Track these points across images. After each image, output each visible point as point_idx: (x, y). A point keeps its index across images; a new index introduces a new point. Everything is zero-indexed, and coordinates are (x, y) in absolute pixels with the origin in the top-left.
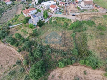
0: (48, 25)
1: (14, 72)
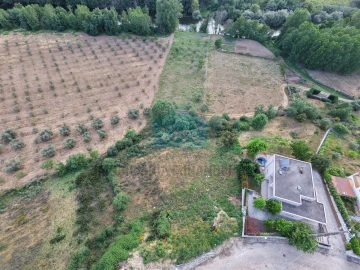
0: (225, 188)
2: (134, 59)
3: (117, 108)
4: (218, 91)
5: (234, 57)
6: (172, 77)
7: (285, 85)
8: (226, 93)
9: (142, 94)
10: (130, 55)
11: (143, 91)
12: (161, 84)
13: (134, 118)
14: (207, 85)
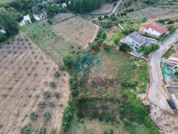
0: (125, 58)
1: (72, 47)
2: (15, 56)
3: (43, 80)
4: (74, 39)
5: (62, 23)
6: (49, 48)
7: (90, 22)
8: (78, 37)
9: (46, 65)
10: (10, 55)
11: (45, 63)
12: (49, 54)
13: (59, 75)
14: (67, 40)
